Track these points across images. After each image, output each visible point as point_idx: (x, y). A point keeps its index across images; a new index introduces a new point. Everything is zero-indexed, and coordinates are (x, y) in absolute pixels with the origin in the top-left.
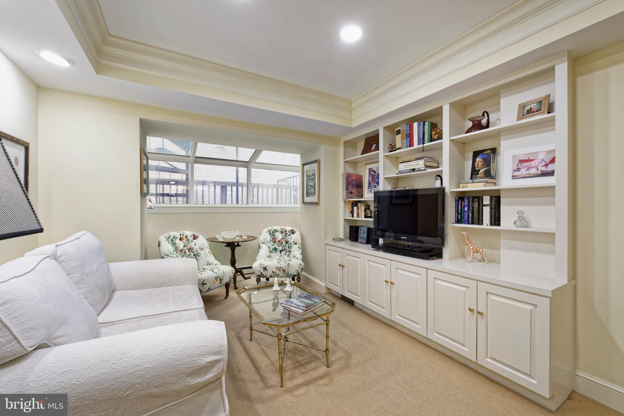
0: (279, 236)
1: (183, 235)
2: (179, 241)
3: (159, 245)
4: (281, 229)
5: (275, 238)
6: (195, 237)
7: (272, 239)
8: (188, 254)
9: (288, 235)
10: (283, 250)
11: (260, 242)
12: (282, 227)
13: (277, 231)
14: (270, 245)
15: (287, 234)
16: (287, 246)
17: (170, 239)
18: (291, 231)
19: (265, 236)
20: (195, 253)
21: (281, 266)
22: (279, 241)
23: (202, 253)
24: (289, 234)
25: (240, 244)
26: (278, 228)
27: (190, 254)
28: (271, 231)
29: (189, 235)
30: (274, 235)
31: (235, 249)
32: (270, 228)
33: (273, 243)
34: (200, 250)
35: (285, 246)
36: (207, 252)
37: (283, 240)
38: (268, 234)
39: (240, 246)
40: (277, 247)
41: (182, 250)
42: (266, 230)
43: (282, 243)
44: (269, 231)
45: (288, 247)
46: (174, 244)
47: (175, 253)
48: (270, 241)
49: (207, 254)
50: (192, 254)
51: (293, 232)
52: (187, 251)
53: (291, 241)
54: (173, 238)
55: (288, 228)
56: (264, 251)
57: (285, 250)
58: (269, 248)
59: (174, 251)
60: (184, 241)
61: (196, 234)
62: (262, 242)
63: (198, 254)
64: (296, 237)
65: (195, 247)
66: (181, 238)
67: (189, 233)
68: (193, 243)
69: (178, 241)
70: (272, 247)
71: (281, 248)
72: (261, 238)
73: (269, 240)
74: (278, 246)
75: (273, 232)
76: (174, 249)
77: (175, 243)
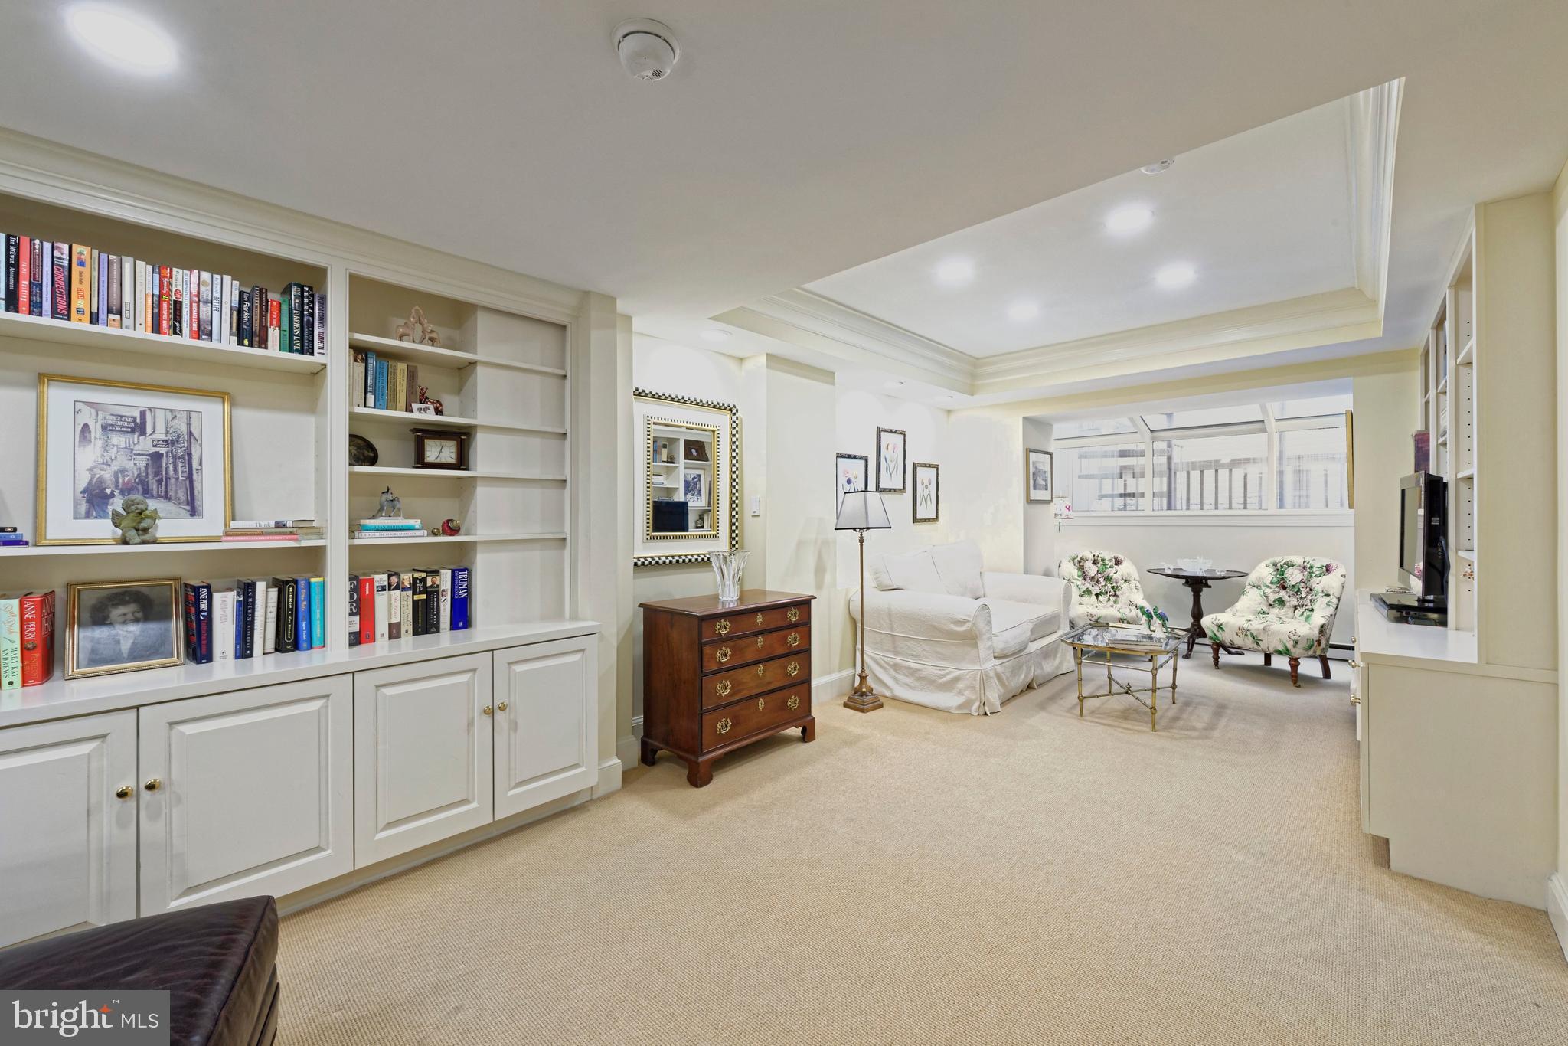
0: (1294, 577)
1: (1098, 557)
2: (1091, 565)
3: (1059, 566)
4: (1305, 562)
5: (1283, 579)
6: (1118, 562)
7: (1275, 580)
8: (1103, 584)
9: (1314, 575)
10: (1299, 605)
11: (1247, 584)
12: (1307, 559)
13: (1293, 566)
14: (1268, 591)
15: (1313, 572)
16: (1309, 597)
17: (1076, 560)
18: (1324, 568)
19: (1264, 572)
20: (1114, 584)
21: (1250, 627)
22: (1293, 586)
23: (1125, 586)
24: (1317, 573)
25: (1210, 582)
26: (1298, 560)
27: (1105, 585)
28: (1279, 565)
29: (1107, 558)
30: (1283, 573)
31: (1201, 591)
32: (1277, 559)
33: (1277, 590)
34: (1123, 581)
35: (1305, 597)
36: (1133, 586)
37: (1302, 585)
38: (1271, 570)
39: (1210, 587)
40: (1286, 598)
41: (1093, 577)
42: (1268, 562)
43: (1299, 590)
44: (1275, 565)
45: (1311, 600)
46: (1081, 568)
47: (1080, 579)
48: (1271, 583)
49: (1131, 589)
50: (1110, 586)
51: (1328, 569)
52: (1101, 580)
53: (1318, 588)
54: (1081, 559)
55: (1319, 563)
56: (1251, 600)
57: (1303, 605)
58: (1266, 597)
59: (1079, 577)
60: (1099, 565)
61: (1120, 557)
62: (1252, 584)
63: (1117, 587)
64: (1331, 582)
65: (1115, 576)
66: (1095, 560)
67: (1107, 556)
68: (1114, 570)
69: (1088, 564)
70: (1273, 597)
71: (1294, 602)
72: (1252, 578)
73: (1268, 583)
74: (1289, 596)
75: (1282, 567)
76: (1080, 573)
77: (1083, 566)
